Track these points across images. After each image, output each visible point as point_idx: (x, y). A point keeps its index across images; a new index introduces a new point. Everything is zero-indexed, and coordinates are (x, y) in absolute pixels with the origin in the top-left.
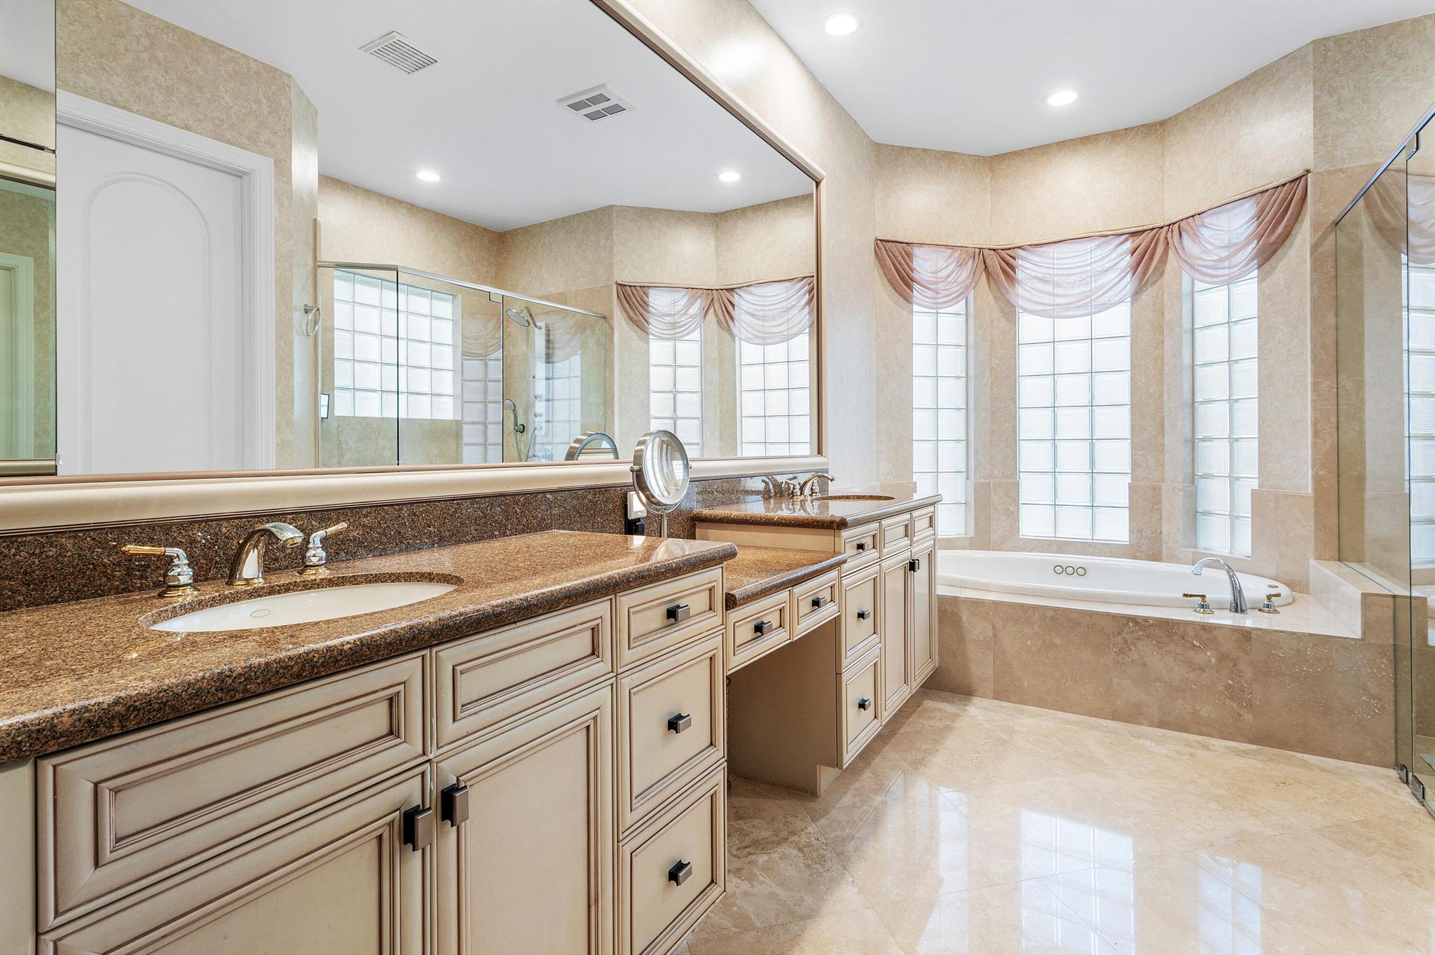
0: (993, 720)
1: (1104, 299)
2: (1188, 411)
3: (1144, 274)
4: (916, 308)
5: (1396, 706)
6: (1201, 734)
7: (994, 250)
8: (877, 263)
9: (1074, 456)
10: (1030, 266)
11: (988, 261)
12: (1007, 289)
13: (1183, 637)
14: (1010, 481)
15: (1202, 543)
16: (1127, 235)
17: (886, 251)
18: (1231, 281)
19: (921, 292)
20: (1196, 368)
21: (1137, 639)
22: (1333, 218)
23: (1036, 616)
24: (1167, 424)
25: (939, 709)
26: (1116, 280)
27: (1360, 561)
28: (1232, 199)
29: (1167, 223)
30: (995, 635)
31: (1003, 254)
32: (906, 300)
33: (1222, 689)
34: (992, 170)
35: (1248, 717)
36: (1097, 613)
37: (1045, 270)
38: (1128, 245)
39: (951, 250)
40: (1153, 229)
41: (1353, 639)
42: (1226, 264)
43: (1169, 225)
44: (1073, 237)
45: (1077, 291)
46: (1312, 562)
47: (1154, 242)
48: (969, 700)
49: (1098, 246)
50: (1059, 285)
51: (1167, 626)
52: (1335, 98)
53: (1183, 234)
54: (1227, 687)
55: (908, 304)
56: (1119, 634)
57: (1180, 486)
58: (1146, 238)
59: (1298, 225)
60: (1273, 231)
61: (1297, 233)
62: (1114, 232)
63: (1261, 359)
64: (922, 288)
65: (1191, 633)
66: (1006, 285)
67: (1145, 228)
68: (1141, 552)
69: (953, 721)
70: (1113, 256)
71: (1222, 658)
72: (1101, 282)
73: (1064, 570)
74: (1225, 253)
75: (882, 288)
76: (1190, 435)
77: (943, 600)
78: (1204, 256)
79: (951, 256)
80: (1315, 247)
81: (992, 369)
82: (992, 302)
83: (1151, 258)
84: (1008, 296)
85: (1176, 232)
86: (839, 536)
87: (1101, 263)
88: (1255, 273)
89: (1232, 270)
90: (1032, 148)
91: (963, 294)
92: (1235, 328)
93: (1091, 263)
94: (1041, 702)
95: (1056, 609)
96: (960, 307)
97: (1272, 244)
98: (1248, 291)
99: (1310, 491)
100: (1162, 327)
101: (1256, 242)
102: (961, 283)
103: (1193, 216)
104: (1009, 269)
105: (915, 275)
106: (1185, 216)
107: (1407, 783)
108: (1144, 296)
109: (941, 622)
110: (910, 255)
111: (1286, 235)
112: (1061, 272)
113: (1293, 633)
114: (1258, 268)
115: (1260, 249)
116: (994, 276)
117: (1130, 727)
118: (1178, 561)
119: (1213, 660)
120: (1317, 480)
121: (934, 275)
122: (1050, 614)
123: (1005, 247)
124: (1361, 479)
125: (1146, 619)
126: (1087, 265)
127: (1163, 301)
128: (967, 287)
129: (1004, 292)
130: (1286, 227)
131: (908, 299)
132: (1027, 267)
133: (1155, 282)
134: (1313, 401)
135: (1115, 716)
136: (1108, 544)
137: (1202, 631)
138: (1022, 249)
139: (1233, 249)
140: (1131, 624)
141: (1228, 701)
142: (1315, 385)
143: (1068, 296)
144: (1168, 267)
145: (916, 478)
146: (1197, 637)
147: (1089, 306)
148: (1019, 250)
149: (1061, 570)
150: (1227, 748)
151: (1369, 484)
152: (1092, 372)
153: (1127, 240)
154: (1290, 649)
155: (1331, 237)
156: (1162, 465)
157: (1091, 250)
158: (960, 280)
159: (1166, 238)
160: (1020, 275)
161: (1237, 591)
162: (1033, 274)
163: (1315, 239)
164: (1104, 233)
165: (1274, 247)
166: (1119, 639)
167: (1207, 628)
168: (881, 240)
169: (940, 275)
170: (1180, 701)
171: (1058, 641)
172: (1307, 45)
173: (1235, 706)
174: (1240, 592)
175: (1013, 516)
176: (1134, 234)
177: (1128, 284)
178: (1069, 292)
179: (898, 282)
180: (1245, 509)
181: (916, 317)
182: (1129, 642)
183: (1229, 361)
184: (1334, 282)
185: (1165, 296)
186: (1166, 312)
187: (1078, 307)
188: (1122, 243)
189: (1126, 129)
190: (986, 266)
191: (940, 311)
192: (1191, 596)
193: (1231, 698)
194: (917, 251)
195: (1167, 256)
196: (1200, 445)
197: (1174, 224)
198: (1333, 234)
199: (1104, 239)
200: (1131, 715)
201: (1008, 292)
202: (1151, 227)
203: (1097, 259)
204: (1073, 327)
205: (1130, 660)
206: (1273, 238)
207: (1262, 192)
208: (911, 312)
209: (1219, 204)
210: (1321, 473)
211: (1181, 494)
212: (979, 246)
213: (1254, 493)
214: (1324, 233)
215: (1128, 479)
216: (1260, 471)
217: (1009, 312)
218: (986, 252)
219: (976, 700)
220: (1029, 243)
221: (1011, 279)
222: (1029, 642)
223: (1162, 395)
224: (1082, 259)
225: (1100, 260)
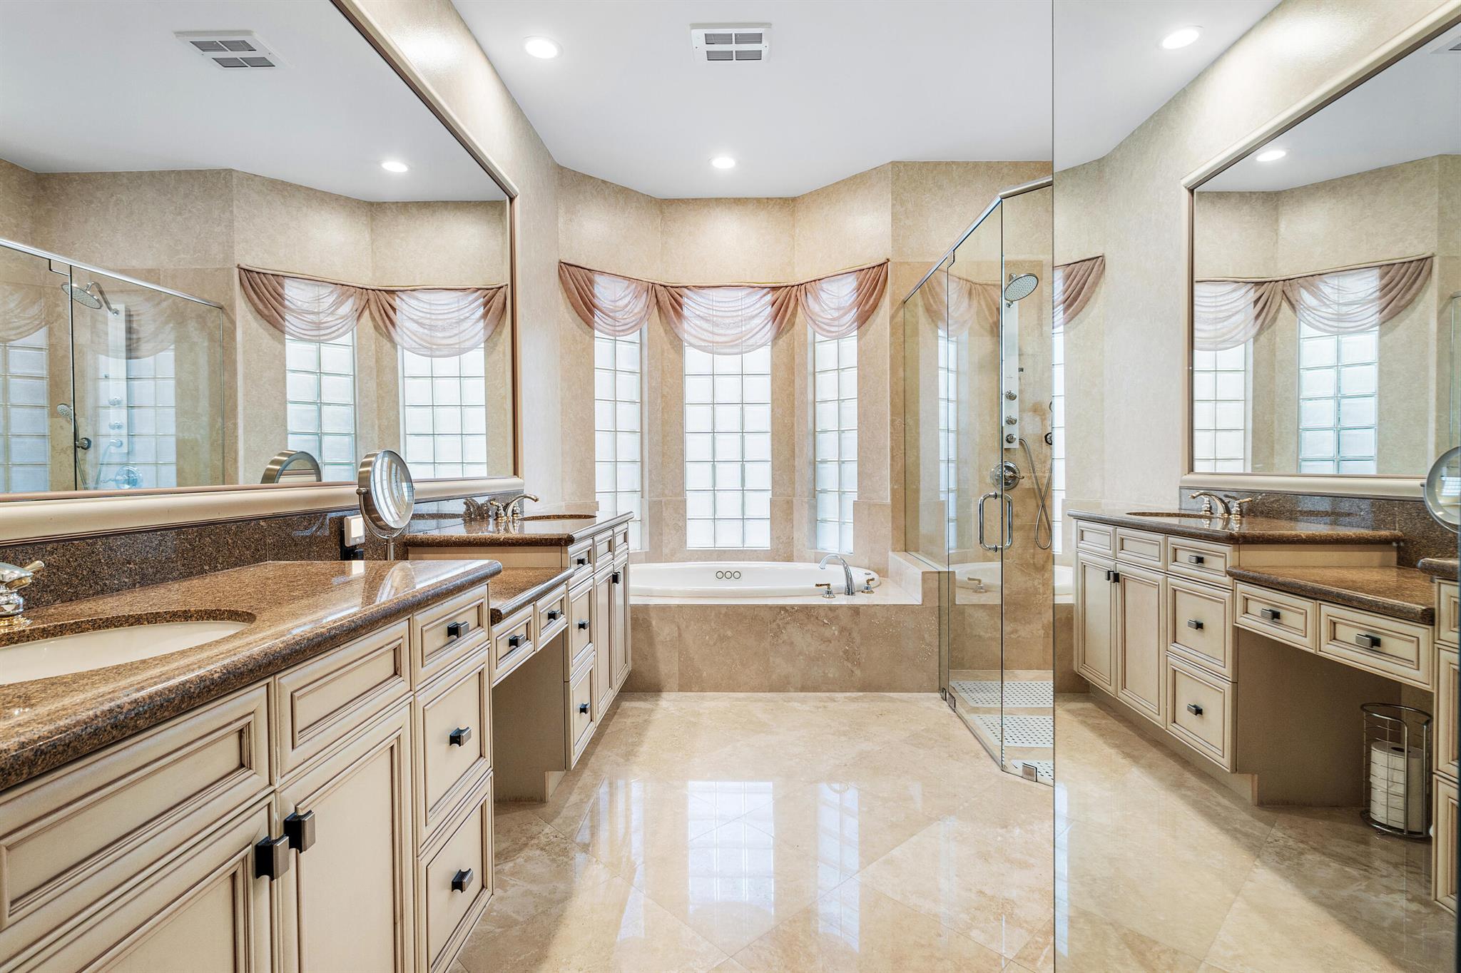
0: (682, 709)
1: (751, 342)
2: (811, 438)
3: (781, 323)
4: (597, 333)
6: (829, 691)
7: (665, 286)
8: (561, 285)
9: (729, 476)
10: (693, 305)
11: (659, 295)
12: (675, 323)
13: (817, 618)
14: (679, 498)
15: (820, 545)
16: (769, 289)
17: (570, 275)
18: (839, 337)
19: (604, 320)
20: (817, 404)
21: (786, 623)
22: (902, 298)
23: (713, 614)
24: (797, 449)
25: (635, 708)
26: (761, 326)
27: (917, 551)
28: (840, 272)
29: (797, 283)
30: (680, 635)
31: (672, 290)
32: (589, 325)
33: (841, 654)
34: (662, 212)
35: (858, 672)
36: (758, 606)
37: (703, 309)
38: (769, 298)
39: (628, 282)
40: (787, 287)
41: (917, 605)
42: (836, 323)
43: (798, 285)
44: (728, 284)
45: (733, 332)
46: (890, 553)
47: (788, 297)
48: (659, 696)
49: (748, 294)
50: (718, 325)
51: (806, 610)
52: (904, 209)
53: (808, 294)
54: (846, 652)
55: (590, 330)
56: (774, 621)
57: (806, 500)
58: (782, 293)
59: (882, 299)
60: (867, 302)
61: (881, 306)
62: (759, 285)
63: (860, 400)
64: (602, 314)
65: (822, 613)
66: (675, 319)
67: (782, 285)
68: (780, 555)
69: (649, 716)
70: (758, 306)
71: (842, 630)
72: (748, 327)
73: (724, 575)
74: (836, 314)
75: (565, 311)
76: (812, 458)
77: (636, 609)
78: (822, 314)
79: (628, 287)
80: (893, 317)
81: (663, 396)
82: (663, 334)
83: (786, 311)
84: (676, 331)
85: (803, 292)
86: (567, 552)
87: (747, 311)
88: (855, 333)
89: (841, 329)
90: (696, 199)
91: (637, 325)
92: (842, 373)
93: (742, 309)
94: (717, 688)
95: (727, 606)
96: (635, 336)
97: (867, 311)
98: (851, 345)
99: (889, 501)
100: (793, 369)
101: (856, 308)
102: (636, 314)
103: (815, 281)
104: (677, 305)
105: (596, 301)
106: (809, 280)
107: (946, 699)
108: (780, 342)
109: (633, 629)
110: (591, 282)
111: (875, 307)
112: (718, 313)
113: (885, 605)
114: (858, 329)
115: (858, 315)
116: (665, 311)
117: (782, 695)
118: (805, 561)
119: (836, 633)
120: (893, 492)
121: (613, 304)
122: (723, 611)
123: (674, 285)
124: (917, 491)
125: (792, 607)
126: (739, 310)
127: (793, 347)
128: (641, 319)
129: (673, 326)
130: (875, 299)
131: (590, 324)
133: (788, 331)
134: (891, 433)
135: (772, 689)
136: (756, 550)
137: (829, 612)
138: (688, 289)
139: (841, 312)
140: (782, 612)
141: (845, 662)
142: (892, 421)
143: (725, 335)
144: (797, 320)
145: (598, 497)
146: (826, 616)
147: (739, 346)
148: (685, 290)
149: (722, 575)
150: (845, 698)
151: (922, 494)
152: (742, 403)
153: (768, 293)
154: (882, 617)
155: (901, 313)
156: (794, 483)
157: (742, 298)
158: (636, 311)
159: (796, 296)
160: (686, 312)
161: (849, 578)
162: (698, 313)
163: (893, 311)
164: (752, 285)
165: (868, 314)
166: (774, 626)
167: (832, 608)
168: (564, 263)
169: (617, 304)
170: (816, 668)
171: (729, 633)
172: (888, 164)
173: (849, 665)
174: (851, 579)
175: (681, 530)
176: (774, 289)
177: (768, 331)
178: (729, 332)
179: (581, 306)
180: (849, 516)
181: (597, 343)
182: (781, 626)
183: (838, 400)
184: (903, 346)
185: (796, 343)
186: (796, 357)
187: (732, 346)
188: (764, 295)
189: (768, 199)
190: (657, 301)
191: (617, 338)
192: (821, 585)
193: (848, 660)
194: (598, 279)
195: (797, 311)
196: (819, 466)
197: (802, 285)
198: (903, 309)
199: (751, 290)
200: (781, 686)
201: (676, 327)
202: (785, 284)
203: (746, 306)
204: (727, 363)
205: (780, 641)
206: (867, 307)
207: (860, 270)
208: (593, 337)
209: (833, 274)
210: (896, 487)
211: (807, 506)
212: (652, 281)
213: (855, 503)
214: (897, 309)
215: (769, 495)
216: (859, 487)
217: (677, 344)
218: (658, 287)
219: (664, 695)
220: (694, 285)
221: (679, 315)
222: (707, 637)
223: (793, 425)
224: (733, 305)
225: (748, 307)
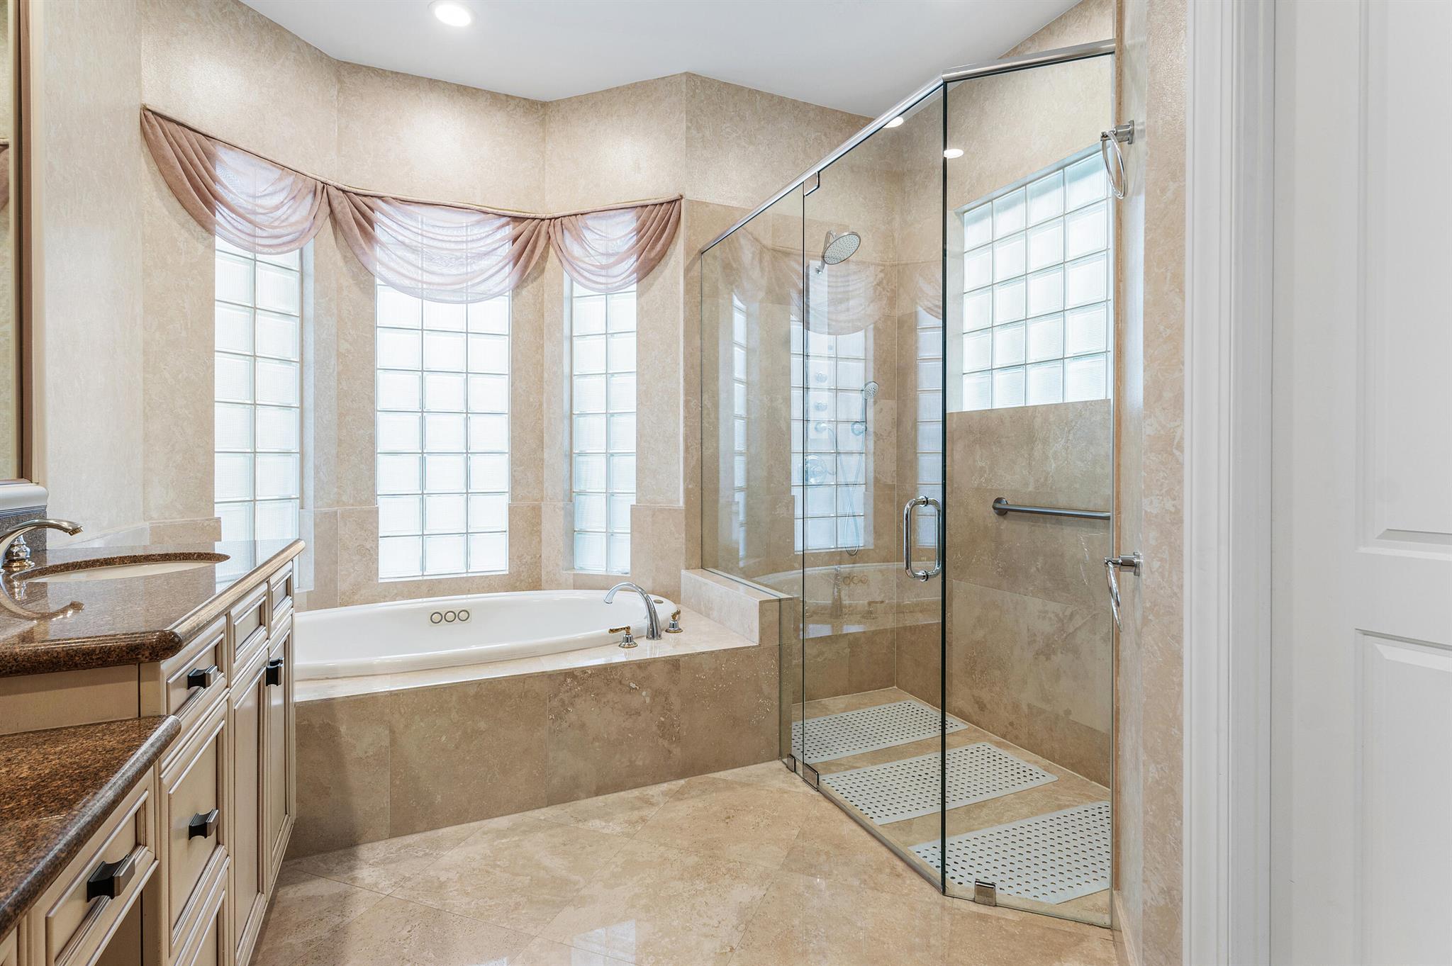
1: (482, 288)
2: (566, 422)
3: (526, 267)
4: (219, 242)
5: (780, 702)
6: (636, 786)
7: (344, 191)
8: (146, 149)
9: (445, 473)
10: (395, 226)
11: (335, 204)
12: (362, 248)
13: (620, 682)
14: (365, 508)
15: (578, 564)
16: (509, 219)
17: (166, 135)
18: (608, 292)
19: (233, 222)
20: (574, 378)
21: (575, 697)
22: (699, 247)
23: (454, 698)
24: (546, 438)
26: (496, 268)
28: (615, 206)
29: (549, 216)
30: (393, 742)
31: (357, 199)
32: (203, 227)
33: (654, 728)
34: (339, 80)
35: (677, 751)
36: (530, 676)
37: (411, 236)
38: (509, 231)
39: (281, 171)
40: (534, 219)
41: (753, 647)
42: (603, 272)
43: (551, 219)
44: (449, 203)
45: (454, 271)
46: (683, 572)
47: (535, 234)
48: (354, 856)
49: (478, 222)
50: (431, 259)
51: (606, 673)
52: (701, 135)
53: (565, 231)
54: (661, 725)
55: (205, 234)
56: (556, 696)
57: (561, 504)
58: (527, 227)
59: (672, 246)
60: (653, 248)
61: (672, 254)
62: (495, 211)
63: (640, 374)
64: (230, 212)
65: (628, 674)
66: (362, 242)
67: (527, 215)
68: (521, 581)
70: (489, 240)
71: (656, 694)
72: (475, 267)
73: (443, 617)
74: (604, 261)
75: (155, 194)
76: (568, 449)
77: (307, 709)
78: (587, 260)
79: (280, 179)
80: (688, 270)
81: (339, 355)
82: (341, 263)
83: (533, 251)
84: (363, 259)
85: (558, 228)
87: (474, 245)
88: (634, 287)
89: (610, 280)
90: (397, 73)
91: (296, 241)
92: (611, 340)
93: (467, 242)
94: (460, 817)
95: (479, 683)
96: (291, 259)
97: (652, 260)
98: (626, 305)
99: (681, 503)
100: (542, 330)
101: (635, 257)
102: (291, 225)
103: (576, 215)
104: (365, 223)
105: (218, 189)
106: (568, 213)
107: (795, 771)
108: (524, 292)
109: (301, 745)
110: (210, 156)
111: (663, 254)
112: (430, 242)
113: (713, 652)
114: (638, 282)
115: (641, 263)
116: (345, 227)
117: (569, 808)
118: (559, 586)
119: (648, 700)
120: (688, 493)
121: (251, 200)
122: (472, 691)
123: (359, 191)
124: (717, 491)
125: (584, 670)
126: (463, 242)
127: (543, 301)
128: (303, 234)
129: (357, 252)
130: (663, 245)
131: (207, 227)
132: (387, 226)
133: (536, 278)
134: (685, 418)
135: (553, 800)
136: (487, 577)
137: (638, 671)
138: (383, 201)
139: (612, 260)
140: (569, 680)
141: (660, 740)
142: (687, 402)
143: (442, 275)
144: (548, 265)
145: (219, 511)
146: (633, 679)
147: (464, 292)
148: (379, 202)
149: (440, 618)
150: (664, 794)
151: (722, 493)
152: (467, 373)
153: (508, 224)
154: (710, 669)
155: (698, 265)
156: (542, 483)
157: (467, 226)
158: (293, 219)
159: (548, 233)
160: (378, 232)
161: (652, 615)
162: (400, 238)
163: (688, 263)
164: (484, 209)
165: (653, 263)
166: (555, 703)
167: (642, 665)
168: (154, 113)
169: (259, 202)
170: (618, 756)
171: (482, 725)
172: (681, 74)
173: (666, 743)
174: (655, 612)
175: (369, 555)
176: (516, 219)
177: (506, 277)
178: (445, 271)
179: (188, 191)
180: (623, 522)
181: (220, 262)
182: (567, 702)
183: (606, 374)
184: (700, 307)
185: (546, 296)
186: (546, 314)
187: (454, 291)
188: (503, 226)
189: (507, 96)
190: (332, 211)
191: (259, 257)
192: (617, 630)
193: (663, 736)
194: (223, 154)
195: (548, 252)
196: (577, 459)
197: (556, 218)
198: (700, 261)
199: (483, 216)
200: (563, 794)
201: (365, 253)
202: (532, 216)
203: (475, 237)
204: (443, 314)
205: (565, 725)
206: (653, 254)
207: (642, 206)
208: (211, 247)
209: (602, 208)
210: (690, 486)
211: (562, 512)
212: (323, 180)
213: (633, 508)
214: (694, 259)
215: (505, 500)
216: (638, 486)
217: (365, 281)
218: (333, 192)
219: (365, 851)
220: (394, 196)
221: (369, 237)
222: (444, 738)
223: (541, 405)
224: (455, 233)
225: (473, 241)
